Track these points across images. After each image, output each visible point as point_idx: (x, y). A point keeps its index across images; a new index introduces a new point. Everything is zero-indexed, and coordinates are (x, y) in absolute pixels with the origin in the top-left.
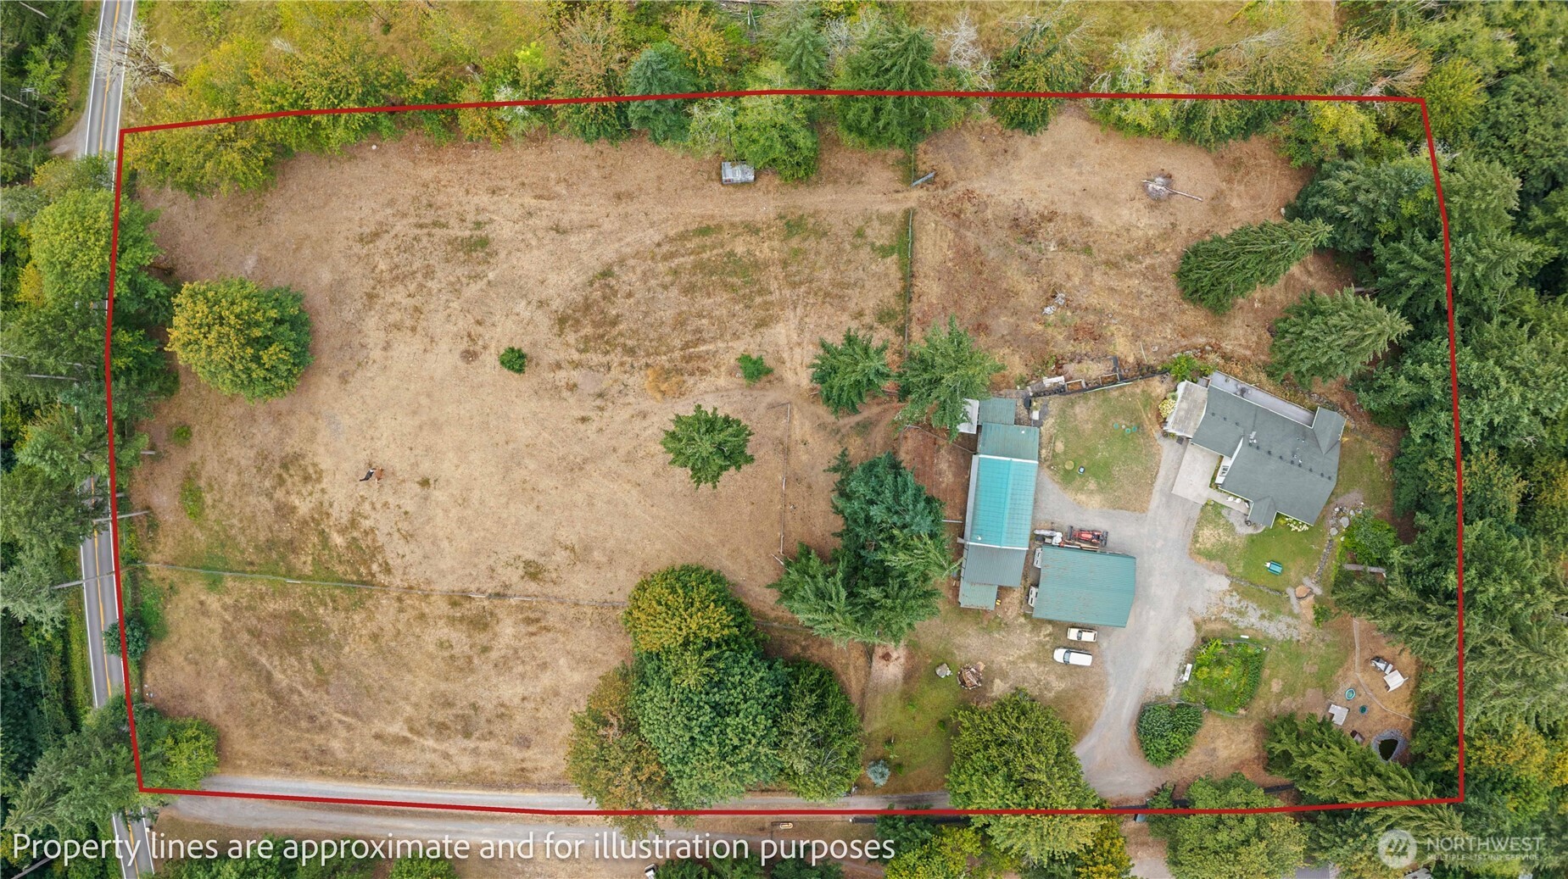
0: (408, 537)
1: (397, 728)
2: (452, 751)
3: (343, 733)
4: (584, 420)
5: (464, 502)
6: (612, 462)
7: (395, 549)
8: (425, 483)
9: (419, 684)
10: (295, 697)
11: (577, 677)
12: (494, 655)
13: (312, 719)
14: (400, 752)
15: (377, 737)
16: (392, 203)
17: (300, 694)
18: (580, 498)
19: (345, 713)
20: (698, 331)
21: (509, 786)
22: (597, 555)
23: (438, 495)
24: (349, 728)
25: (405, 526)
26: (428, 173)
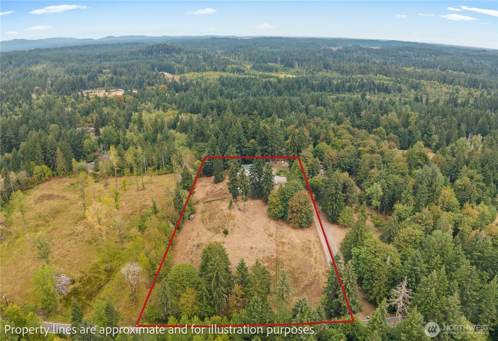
0: (264, 251)
1: (312, 260)
2: (315, 251)
3: (317, 270)
4: (239, 227)
5: (256, 243)
6: (247, 224)
7: (267, 254)
8: (252, 248)
9: (300, 255)
10: (311, 279)
11: (293, 233)
12: (290, 242)
13: (315, 276)
14: (318, 259)
15: (316, 263)
16: (184, 259)
17: (309, 278)
18: (255, 228)
19: (311, 269)
20: (222, 216)
21: (321, 244)
22: (267, 227)
23: (254, 246)
24: (315, 269)
25: (261, 252)
26: (179, 255)
